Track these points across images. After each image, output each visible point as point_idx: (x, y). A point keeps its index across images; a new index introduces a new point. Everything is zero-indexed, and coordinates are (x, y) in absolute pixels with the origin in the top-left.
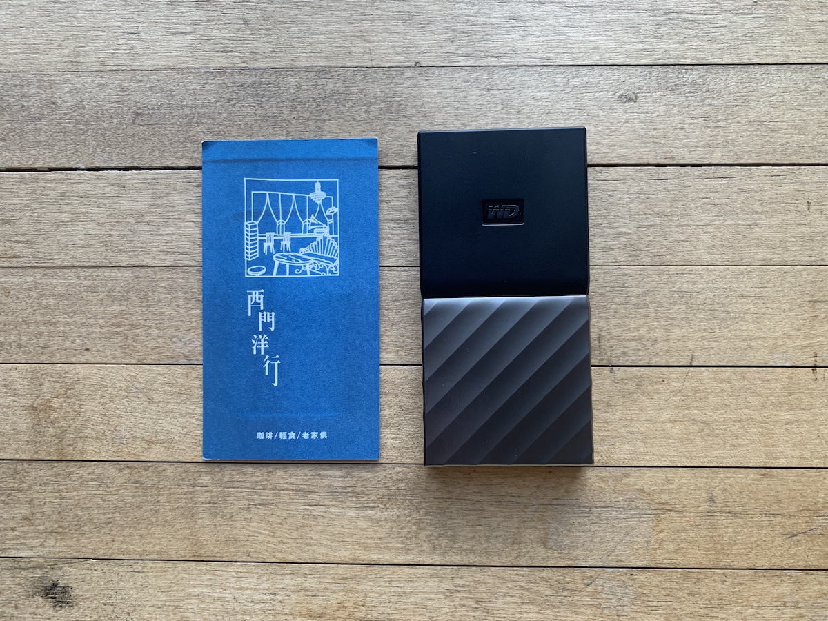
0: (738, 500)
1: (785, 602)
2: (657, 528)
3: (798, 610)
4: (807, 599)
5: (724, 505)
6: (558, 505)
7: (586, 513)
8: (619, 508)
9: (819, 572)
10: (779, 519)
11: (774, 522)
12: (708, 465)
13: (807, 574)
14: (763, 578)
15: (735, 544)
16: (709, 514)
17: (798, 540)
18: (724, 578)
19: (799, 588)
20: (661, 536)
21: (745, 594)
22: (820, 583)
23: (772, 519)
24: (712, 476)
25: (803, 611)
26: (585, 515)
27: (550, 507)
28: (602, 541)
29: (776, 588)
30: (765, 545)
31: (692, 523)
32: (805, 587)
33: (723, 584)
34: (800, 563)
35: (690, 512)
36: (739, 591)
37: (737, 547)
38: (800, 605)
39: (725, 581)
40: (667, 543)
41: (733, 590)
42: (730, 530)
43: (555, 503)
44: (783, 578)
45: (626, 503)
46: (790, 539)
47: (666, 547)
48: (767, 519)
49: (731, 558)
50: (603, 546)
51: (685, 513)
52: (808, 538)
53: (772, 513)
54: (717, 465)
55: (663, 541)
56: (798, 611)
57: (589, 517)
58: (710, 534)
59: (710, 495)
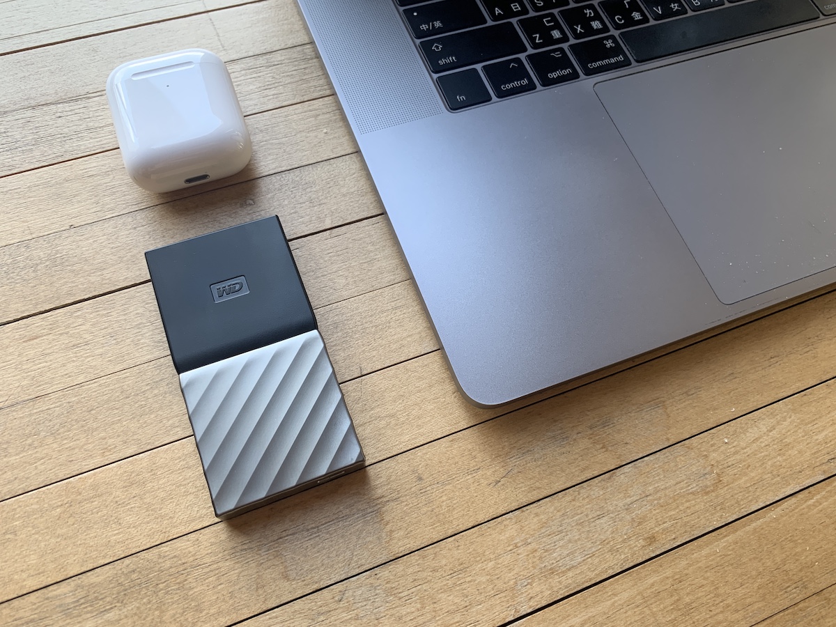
0: (440, 469)
1: (516, 544)
2: (383, 521)
3: (529, 545)
4: (532, 533)
5: (431, 478)
6: (287, 536)
7: (315, 533)
8: (343, 517)
9: (531, 506)
10: (480, 472)
11: (477, 477)
12: (405, 450)
13: (523, 511)
14: (489, 530)
15: (454, 509)
16: (421, 491)
17: (503, 485)
18: (457, 544)
19: (521, 526)
20: (389, 527)
21: (480, 551)
22: (537, 515)
23: (474, 475)
24: (412, 457)
25: (534, 545)
26: (315, 535)
27: (281, 540)
28: (338, 553)
29: (503, 534)
30: (479, 500)
31: (411, 505)
32: (526, 523)
33: (458, 549)
34: (513, 504)
35: (406, 495)
36: (474, 550)
37: (456, 512)
38: (529, 541)
39: (459, 546)
40: (396, 532)
41: (468, 551)
42: (444, 498)
43: (285, 535)
44: (505, 523)
45: (348, 510)
46: (496, 486)
47: (396, 536)
48: (470, 477)
49: (455, 523)
50: (340, 558)
51: (401, 499)
52: (510, 480)
53: (472, 469)
54: (413, 447)
55: (391, 531)
56: (530, 547)
57: (319, 535)
58: (430, 509)
59: (417, 474)
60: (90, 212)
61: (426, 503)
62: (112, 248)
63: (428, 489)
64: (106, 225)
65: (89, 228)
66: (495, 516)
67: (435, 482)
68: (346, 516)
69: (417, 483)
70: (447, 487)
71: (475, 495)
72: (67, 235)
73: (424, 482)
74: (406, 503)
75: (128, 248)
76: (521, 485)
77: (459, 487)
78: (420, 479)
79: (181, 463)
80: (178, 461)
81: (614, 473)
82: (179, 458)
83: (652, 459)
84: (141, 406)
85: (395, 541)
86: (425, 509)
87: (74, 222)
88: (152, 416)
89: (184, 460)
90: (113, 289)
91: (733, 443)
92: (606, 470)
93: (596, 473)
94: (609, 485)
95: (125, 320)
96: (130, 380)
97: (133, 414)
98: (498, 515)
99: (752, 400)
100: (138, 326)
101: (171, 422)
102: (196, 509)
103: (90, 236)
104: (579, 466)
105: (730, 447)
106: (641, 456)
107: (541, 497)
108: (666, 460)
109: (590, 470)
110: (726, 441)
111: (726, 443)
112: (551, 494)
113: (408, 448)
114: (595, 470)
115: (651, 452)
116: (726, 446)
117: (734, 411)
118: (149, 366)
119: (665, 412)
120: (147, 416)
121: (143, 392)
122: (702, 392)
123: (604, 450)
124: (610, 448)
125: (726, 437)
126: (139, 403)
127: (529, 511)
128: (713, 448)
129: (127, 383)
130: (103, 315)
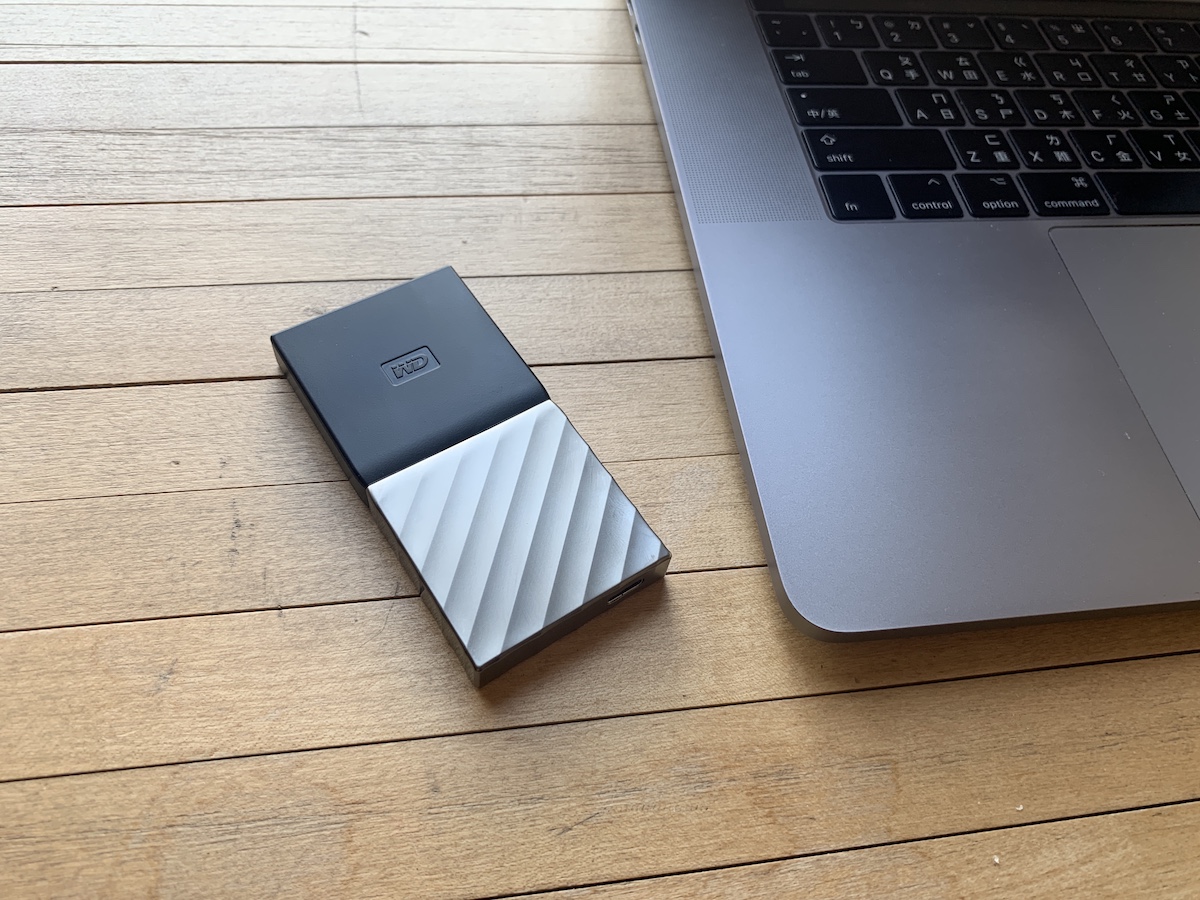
0: (474, 782)
2: (348, 845)
5: (453, 794)
7: (230, 834)
8: (286, 818)
10: (541, 805)
11: (533, 811)
12: (427, 734)
13: (596, 892)
15: (477, 856)
16: (431, 811)
17: (574, 837)
20: (355, 857)
23: (530, 806)
24: (434, 750)
26: (228, 837)
27: (170, 830)
30: (525, 851)
31: (406, 830)
34: (582, 875)
35: (402, 811)
37: (479, 862)
40: (364, 870)
43: (180, 823)
45: (298, 809)
46: (562, 836)
47: (363, 875)
48: (521, 808)
51: (392, 814)
52: (589, 832)
53: (529, 796)
55: (358, 866)
57: (235, 839)
58: (435, 844)
59: (432, 781)
60: (89, 275)
61: (432, 832)
62: (98, 329)
63: (443, 810)
64: (104, 298)
65: (78, 296)
66: (544, 887)
67: (460, 802)
68: (291, 817)
69: (427, 795)
70: (477, 816)
71: (521, 841)
72: (43, 298)
73: (440, 796)
74: (397, 824)
75: (121, 334)
76: (606, 845)
77: (498, 820)
78: (436, 790)
79: (63, 662)
80: (59, 658)
81: (776, 866)
82: (64, 653)
83: (852, 857)
84: (44, 561)
85: (357, 885)
86: (428, 843)
87: (60, 284)
88: (52, 579)
89: (70, 658)
90: (75, 384)
91: (1009, 867)
92: (763, 855)
93: (745, 858)
94: (762, 884)
95: (74, 431)
96: (41, 518)
97: (24, 568)
98: (551, 886)
99: (1059, 799)
100: (88, 444)
101: (75, 595)
102: (56, 742)
103: (75, 306)
104: (718, 837)
105: (1001, 873)
106: (833, 847)
107: (636, 874)
108: (878, 867)
109: (735, 850)
110: (997, 860)
111: (996, 864)
112: (655, 873)
113: (432, 734)
114: (742, 852)
115: (853, 845)
116: (995, 870)
117: (1020, 810)
118: (79, 504)
119: (894, 780)
120: (43, 578)
121: (55, 540)
122: (969, 762)
123: (769, 820)
124: (780, 820)
125: (998, 854)
126: (41, 556)
128: (970, 867)
129: (35, 521)
130: (46, 417)
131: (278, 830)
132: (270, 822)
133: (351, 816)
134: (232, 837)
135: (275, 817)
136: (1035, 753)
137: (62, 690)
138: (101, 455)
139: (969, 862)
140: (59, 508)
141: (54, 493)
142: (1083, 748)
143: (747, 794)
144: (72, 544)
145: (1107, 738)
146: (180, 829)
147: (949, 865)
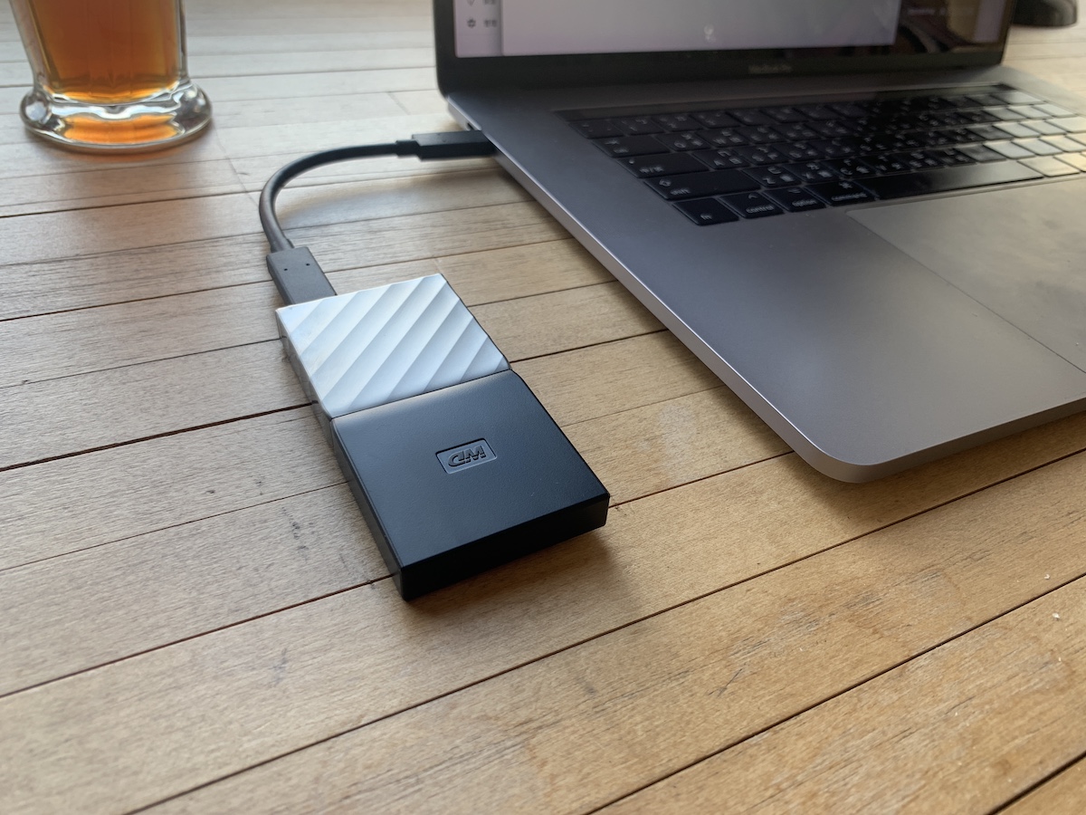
0: (623, 675)
1: (778, 785)
2: (535, 761)
3: (801, 787)
4: (801, 766)
5: (608, 689)
6: (360, 792)
7: (412, 786)
8: (462, 757)
9: (788, 723)
10: (690, 677)
11: (686, 683)
13: (776, 733)
14: (725, 765)
15: (658, 734)
16: (597, 710)
17: (733, 693)
18: (674, 791)
19: (779, 755)
20: (548, 769)
21: (718, 800)
22: (800, 736)
23: (682, 680)
25: (809, 786)
26: (411, 790)
29: (751, 770)
30: (697, 718)
31: (582, 732)
32: (787, 750)
33: (678, 801)
34: (757, 721)
35: (570, 717)
36: (707, 800)
37: (662, 738)
38: (799, 778)
39: (678, 795)
40: (561, 777)
41: (698, 802)
42: (638, 718)
44: (750, 751)
45: (470, 745)
46: (722, 696)
47: (562, 783)
48: (674, 684)
49: (665, 757)
51: (563, 722)
52: (743, 685)
53: (676, 673)
54: (571, 644)
55: (553, 777)
56: (803, 789)
57: (420, 790)
58: (616, 736)
59: (584, 684)
60: (59, 366)
61: (607, 727)
62: (85, 404)
63: (607, 705)
64: (81, 381)
65: (53, 383)
66: (731, 742)
67: (619, 694)
68: (467, 754)
69: (587, 697)
70: (639, 701)
71: (690, 710)
72: (17, 391)
73: (598, 695)
74: (572, 729)
75: (110, 404)
77: (659, 700)
78: (591, 691)
82: (162, 673)
85: (562, 792)
86: (607, 737)
87: (28, 377)
88: (120, 613)
91: (1068, 619)
92: (890, 663)
93: (877, 669)
94: (902, 684)
97: (85, 611)
98: (736, 740)
101: (152, 620)
104: (847, 659)
109: (866, 666)
110: (1057, 616)
111: (1058, 619)
113: (564, 646)
114: (873, 665)
115: (951, 636)
117: (1047, 579)
119: (950, 582)
120: (111, 613)
122: (993, 555)
123: (877, 636)
124: (886, 633)
125: (1055, 612)
127: (785, 731)
128: (1042, 627)
131: (458, 769)
132: (447, 764)
133: (525, 736)
134: (417, 788)
135: (451, 759)
136: (1032, 538)
137: (173, 706)
138: (130, 500)
139: (1039, 624)
140: (103, 552)
141: (93, 541)
142: (1060, 526)
143: (850, 621)
144: (131, 578)
145: (1071, 516)
146: (358, 797)
147: (1027, 629)
